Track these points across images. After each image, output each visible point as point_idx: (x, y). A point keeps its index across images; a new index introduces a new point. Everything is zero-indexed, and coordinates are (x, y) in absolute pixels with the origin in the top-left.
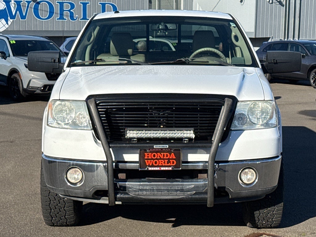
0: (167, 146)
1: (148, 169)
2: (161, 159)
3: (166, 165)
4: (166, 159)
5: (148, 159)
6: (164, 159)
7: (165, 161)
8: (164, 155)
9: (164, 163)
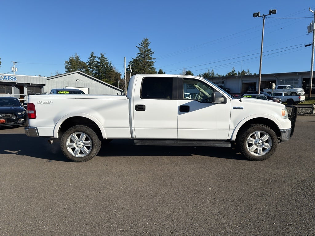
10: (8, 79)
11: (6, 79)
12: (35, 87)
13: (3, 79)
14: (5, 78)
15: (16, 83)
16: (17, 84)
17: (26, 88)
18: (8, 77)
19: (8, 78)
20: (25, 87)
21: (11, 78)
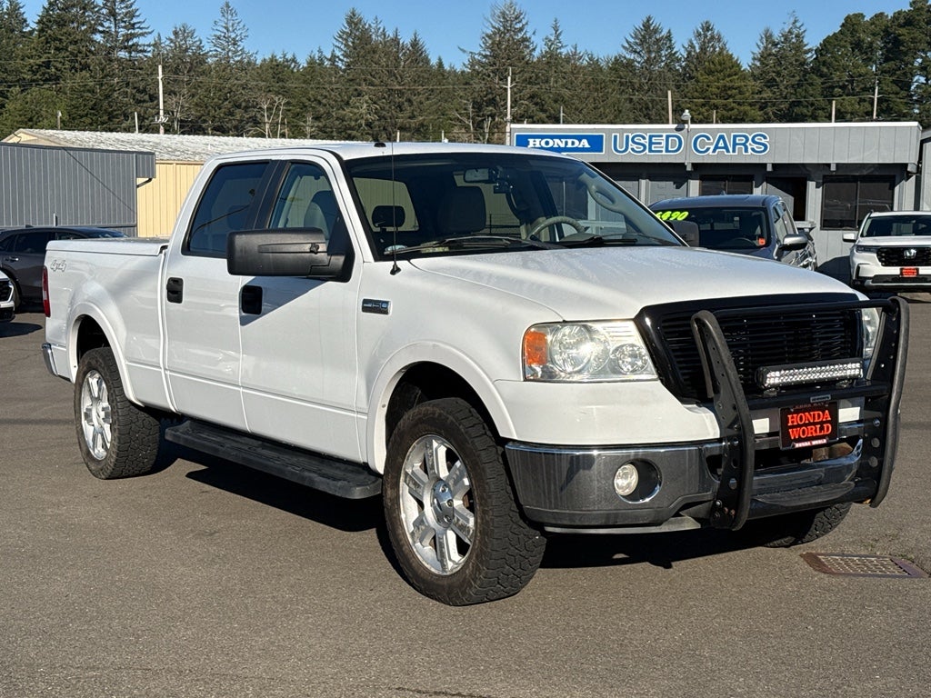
0: (829, 396)
1: (794, 446)
2: (810, 424)
3: (818, 434)
4: (818, 423)
5: (792, 427)
6: (814, 424)
7: (816, 428)
8: (814, 415)
9: (816, 431)
10: (731, 149)
11: (726, 147)
12: (865, 179)
13: (712, 147)
14: (721, 144)
15: (765, 165)
16: (769, 168)
17: (817, 187)
18: (735, 137)
19: (735, 144)
20: (811, 185)
21: (747, 139)
